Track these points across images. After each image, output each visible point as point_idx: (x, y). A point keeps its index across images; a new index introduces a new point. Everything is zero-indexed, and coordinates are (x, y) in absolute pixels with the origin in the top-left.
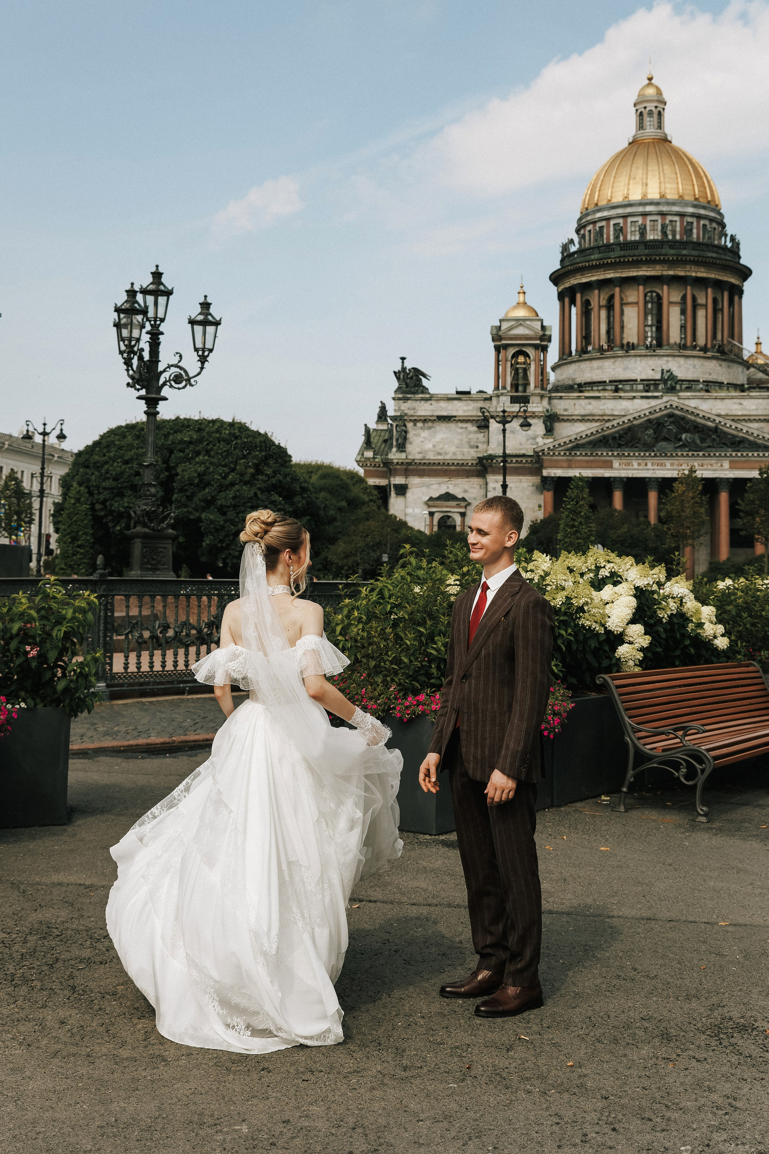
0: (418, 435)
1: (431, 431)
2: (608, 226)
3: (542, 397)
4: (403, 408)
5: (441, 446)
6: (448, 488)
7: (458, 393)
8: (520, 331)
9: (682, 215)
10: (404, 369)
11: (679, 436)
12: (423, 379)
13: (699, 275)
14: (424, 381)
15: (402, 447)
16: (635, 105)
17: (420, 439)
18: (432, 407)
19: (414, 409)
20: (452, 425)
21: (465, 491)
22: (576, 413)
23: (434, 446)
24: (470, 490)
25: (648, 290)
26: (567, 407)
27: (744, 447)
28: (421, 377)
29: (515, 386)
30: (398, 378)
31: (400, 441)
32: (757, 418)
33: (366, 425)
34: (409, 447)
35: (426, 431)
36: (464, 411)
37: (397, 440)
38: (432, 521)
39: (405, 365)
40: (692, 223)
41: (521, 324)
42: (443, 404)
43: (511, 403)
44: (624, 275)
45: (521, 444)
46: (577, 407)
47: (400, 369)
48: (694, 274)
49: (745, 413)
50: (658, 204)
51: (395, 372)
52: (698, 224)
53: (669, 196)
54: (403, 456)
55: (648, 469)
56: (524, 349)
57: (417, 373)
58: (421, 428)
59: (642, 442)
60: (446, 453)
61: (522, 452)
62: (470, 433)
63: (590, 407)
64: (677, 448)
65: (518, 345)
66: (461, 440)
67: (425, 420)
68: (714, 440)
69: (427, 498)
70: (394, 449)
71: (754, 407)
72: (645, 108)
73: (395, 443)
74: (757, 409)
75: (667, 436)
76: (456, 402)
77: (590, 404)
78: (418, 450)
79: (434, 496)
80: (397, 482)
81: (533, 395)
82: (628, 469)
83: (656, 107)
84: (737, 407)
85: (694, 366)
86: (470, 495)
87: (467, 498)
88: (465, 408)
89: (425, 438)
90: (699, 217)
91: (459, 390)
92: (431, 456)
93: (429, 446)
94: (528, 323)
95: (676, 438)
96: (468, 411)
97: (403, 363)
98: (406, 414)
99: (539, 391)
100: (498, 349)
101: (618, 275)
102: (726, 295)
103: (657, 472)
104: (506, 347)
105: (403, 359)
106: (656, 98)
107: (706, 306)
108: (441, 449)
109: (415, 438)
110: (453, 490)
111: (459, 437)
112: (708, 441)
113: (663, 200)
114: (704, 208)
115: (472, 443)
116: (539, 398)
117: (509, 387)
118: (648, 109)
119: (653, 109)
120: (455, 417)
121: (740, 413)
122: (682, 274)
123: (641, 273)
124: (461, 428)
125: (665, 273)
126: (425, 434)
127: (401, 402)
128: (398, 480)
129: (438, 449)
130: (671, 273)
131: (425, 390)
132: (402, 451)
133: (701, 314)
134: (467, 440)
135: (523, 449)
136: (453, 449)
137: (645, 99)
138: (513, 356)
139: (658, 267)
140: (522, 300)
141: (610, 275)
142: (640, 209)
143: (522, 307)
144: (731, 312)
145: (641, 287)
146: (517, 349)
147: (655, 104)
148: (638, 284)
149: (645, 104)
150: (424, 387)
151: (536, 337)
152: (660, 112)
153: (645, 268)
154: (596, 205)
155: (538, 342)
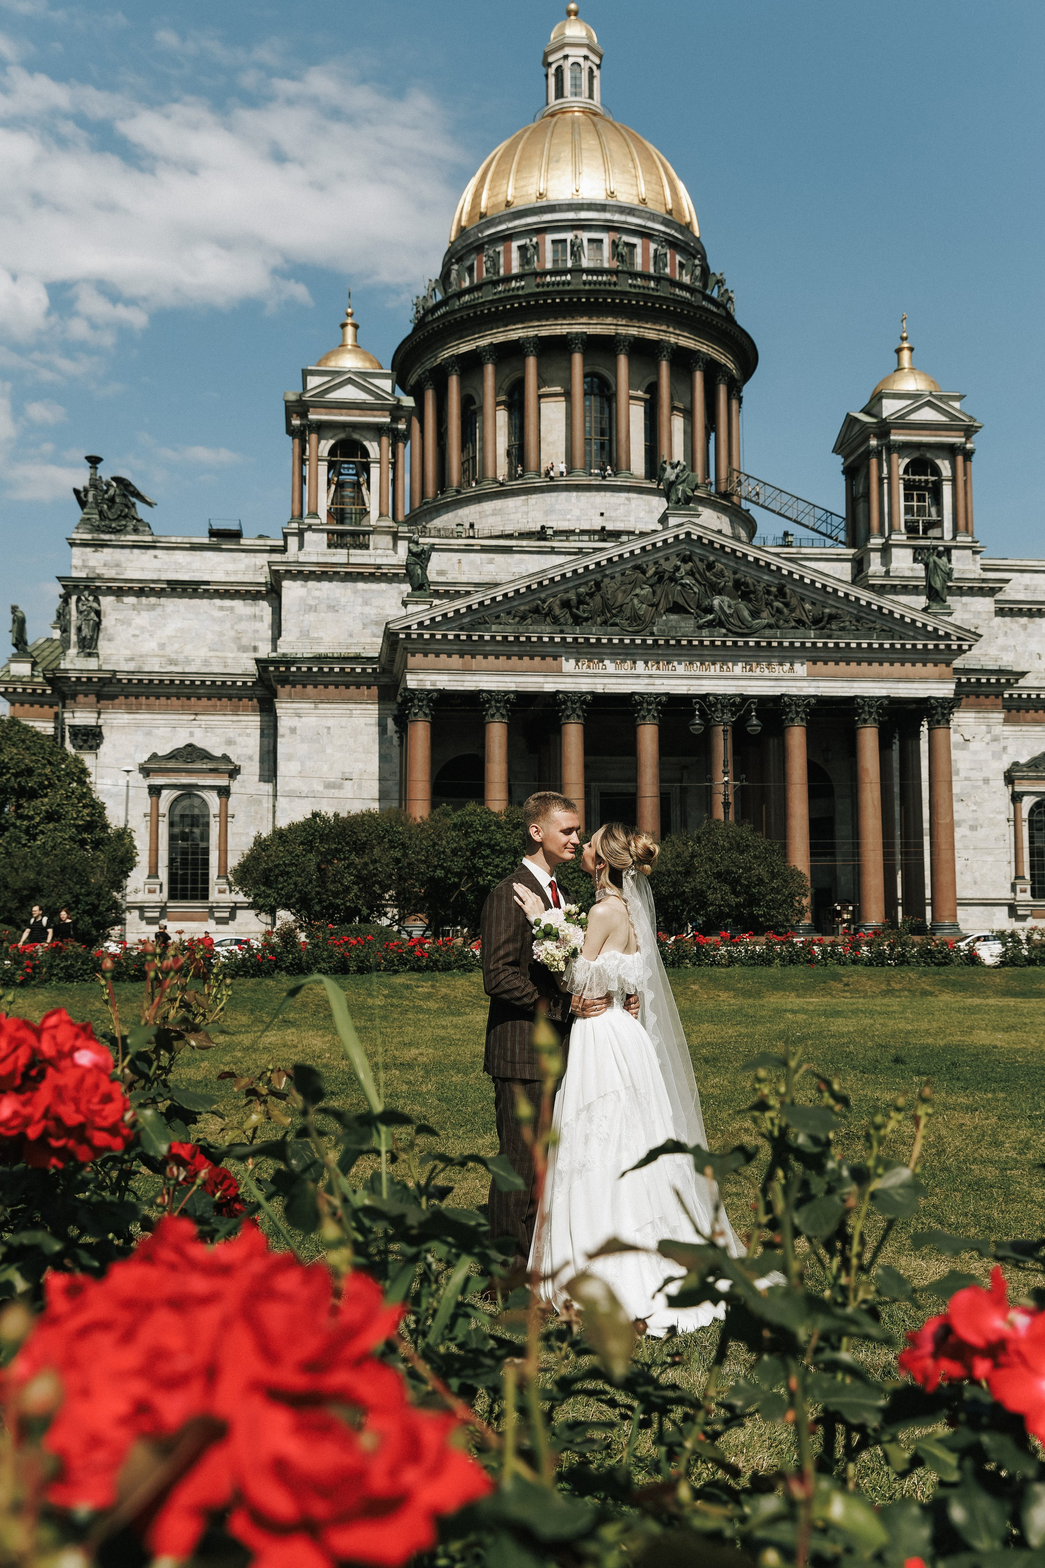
0: (127, 623)
1: (153, 614)
2: (508, 251)
3: (396, 537)
4: (91, 563)
5: (176, 646)
6: (192, 734)
7: (213, 533)
8: (348, 395)
9: (644, 233)
10: (95, 483)
11: (706, 603)
12: (139, 505)
13: (683, 342)
14: (141, 510)
15: (88, 646)
17: (132, 631)
18: (156, 563)
19: (118, 565)
20: (203, 604)
21: (230, 742)
22: (464, 579)
23: (162, 646)
24: (239, 740)
25: (596, 365)
26: (444, 567)
27: (842, 629)
28: (133, 500)
29: (337, 514)
30: (83, 504)
31: (86, 632)
33: (14, 609)
34: (104, 647)
35: (144, 614)
36: (227, 573)
37: (79, 629)
38: (155, 806)
39: (98, 473)
41: (346, 382)
42: (179, 556)
43: (329, 546)
44: (544, 333)
45: (351, 636)
46: (465, 567)
47: (86, 483)
48: (673, 340)
50: (603, 208)
51: (76, 492)
53: (620, 196)
54: (92, 664)
55: (638, 676)
56: (356, 436)
57: (126, 490)
58: (134, 607)
59: (628, 613)
60: (188, 661)
61: (353, 651)
62: (240, 619)
63: (491, 567)
64: (700, 627)
65: (344, 426)
66: (221, 634)
67: (142, 589)
68: (779, 611)
69: (146, 757)
70: (73, 651)
72: (566, 57)
73: (74, 638)
75: (681, 601)
76: (208, 553)
77: (491, 562)
78: (127, 653)
79: (160, 754)
80: (77, 722)
81: (374, 531)
82: (595, 676)
83: (586, 58)
86: (239, 751)
87: (233, 758)
88: (230, 567)
89: (143, 629)
91: (218, 526)
92: (154, 665)
93: (150, 645)
95: (698, 606)
96: (236, 572)
97: (94, 468)
98: (99, 578)
99: (390, 522)
100: (300, 432)
101: (531, 333)
103: (658, 681)
104: (318, 429)
105: (94, 461)
106: (586, 41)
108: (176, 652)
109: (119, 628)
110: (202, 740)
111: (217, 628)
112: (764, 614)
113: (611, 202)
115: (245, 641)
116: (389, 538)
117: (323, 515)
118: (571, 60)
119: (581, 61)
120: (207, 583)
122: (652, 335)
123: (576, 329)
124: (221, 608)
125: (622, 331)
126: (142, 619)
127: (89, 550)
128: (82, 717)
129: (169, 651)
130: (633, 331)
131: (139, 526)
132: (90, 655)
134: (232, 633)
135: (357, 644)
136: (204, 652)
137: (567, 41)
138: (332, 452)
139: (609, 320)
140: (350, 340)
141: (516, 333)
142: (571, 215)
143: (350, 351)
144: (713, 435)
145: (577, 359)
146: (342, 436)
147: (584, 51)
148: (570, 353)
149: (567, 51)
150: (139, 521)
151: (381, 408)
152: (591, 70)
153: (584, 320)
154: (482, 216)
155: (388, 420)
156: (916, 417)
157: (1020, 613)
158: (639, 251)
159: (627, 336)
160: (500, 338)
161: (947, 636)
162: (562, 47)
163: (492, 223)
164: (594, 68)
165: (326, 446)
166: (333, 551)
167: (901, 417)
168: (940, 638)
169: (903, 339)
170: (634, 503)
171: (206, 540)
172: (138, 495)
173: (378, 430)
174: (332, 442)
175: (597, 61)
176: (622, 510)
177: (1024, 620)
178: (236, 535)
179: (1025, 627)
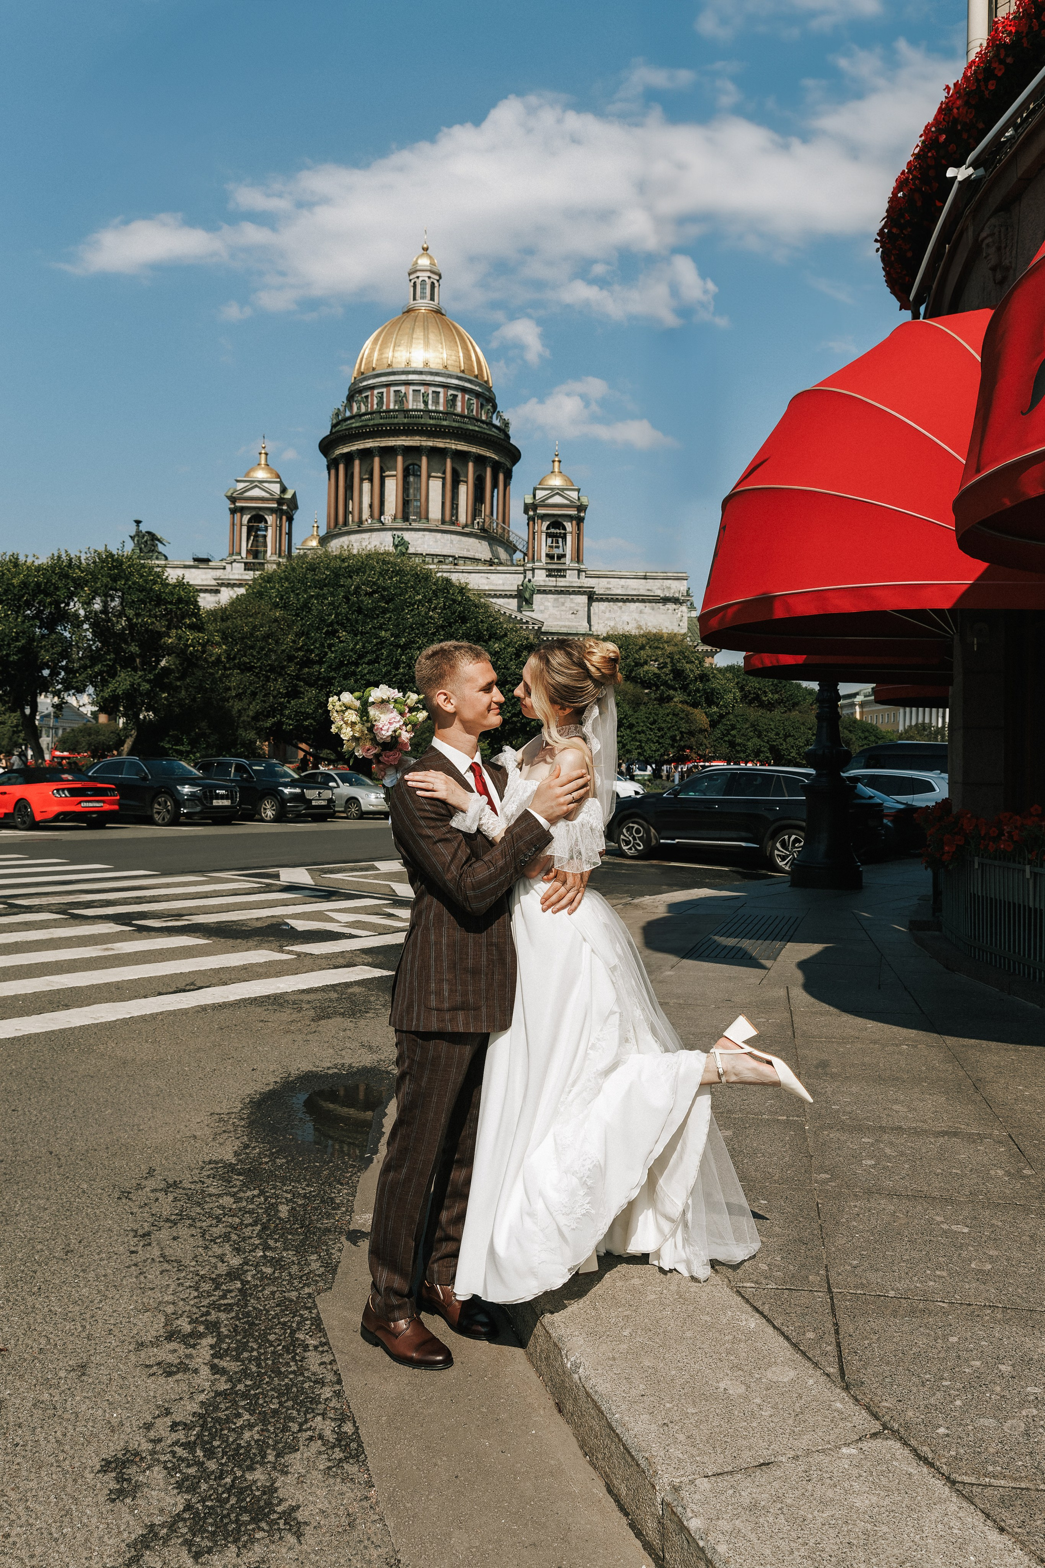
2: (373, 396)
7: (195, 560)
8: (256, 493)
9: (446, 386)
10: (138, 533)
12: (160, 545)
13: (460, 447)
14: (160, 548)
16: (410, 274)
25: (410, 462)
28: (157, 542)
29: (251, 552)
30: (133, 543)
32: (503, 593)
36: (202, 580)
39: (141, 528)
40: (457, 396)
41: (256, 486)
42: (180, 572)
43: (245, 570)
44: (383, 445)
47: (136, 533)
48: (453, 447)
49: (492, 587)
50: (421, 373)
52: (463, 398)
53: (432, 366)
56: (261, 513)
57: (153, 536)
65: (255, 508)
71: (501, 582)
72: (418, 277)
74: (503, 584)
76: (193, 570)
83: (429, 277)
84: (485, 581)
85: (452, 542)
88: (204, 577)
90: (464, 390)
91: (198, 556)
94: (266, 485)
96: (206, 579)
97: (138, 526)
99: (275, 558)
100: (233, 511)
101: (376, 444)
102: (489, 471)
104: (242, 510)
105: (138, 522)
106: (429, 268)
107: (466, 482)
113: (426, 370)
114: (470, 381)
117: (244, 554)
118: (421, 279)
119: (426, 279)
120: (191, 585)
121: (487, 588)
122: (441, 445)
123: (399, 443)
125: (424, 444)
130: (430, 444)
131: (160, 556)
133: (462, 489)
137: (418, 268)
138: (250, 521)
139: (417, 438)
140: (263, 462)
141: (369, 444)
142: (403, 377)
143: (263, 469)
144: (496, 490)
145: (400, 459)
146: (254, 513)
147: (429, 274)
148: (397, 455)
149: (418, 274)
150: (160, 553)
151: (272, 500)
152: (433, 283)
153: (404, 438)
154: (363, 373)
155: (276, 505)
156: (550, 501)
157: (617, 600)
158: (441, 395)
159: (426, 446)
160: (361, 447)
161: (527, 622)
162: (416, 271)
163: (365, 379)
164: (435, 282)
165: (246, 518)
166: (247, 572)
167: (543, 501)
168: (525, 623)
169: (557, 455)
170: (427, 537)
171: (192, 563)
172: (158, 540)
173: (272, 511)
174: (249, 516)
175: (437, 278)
176: (420, 541)
177: (621, 604)
178: (207, 561)
179: (621, 608)
